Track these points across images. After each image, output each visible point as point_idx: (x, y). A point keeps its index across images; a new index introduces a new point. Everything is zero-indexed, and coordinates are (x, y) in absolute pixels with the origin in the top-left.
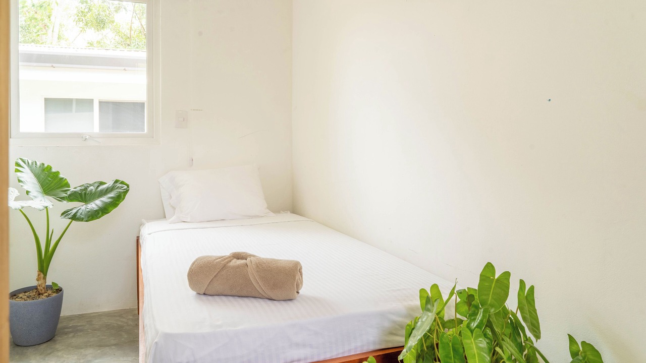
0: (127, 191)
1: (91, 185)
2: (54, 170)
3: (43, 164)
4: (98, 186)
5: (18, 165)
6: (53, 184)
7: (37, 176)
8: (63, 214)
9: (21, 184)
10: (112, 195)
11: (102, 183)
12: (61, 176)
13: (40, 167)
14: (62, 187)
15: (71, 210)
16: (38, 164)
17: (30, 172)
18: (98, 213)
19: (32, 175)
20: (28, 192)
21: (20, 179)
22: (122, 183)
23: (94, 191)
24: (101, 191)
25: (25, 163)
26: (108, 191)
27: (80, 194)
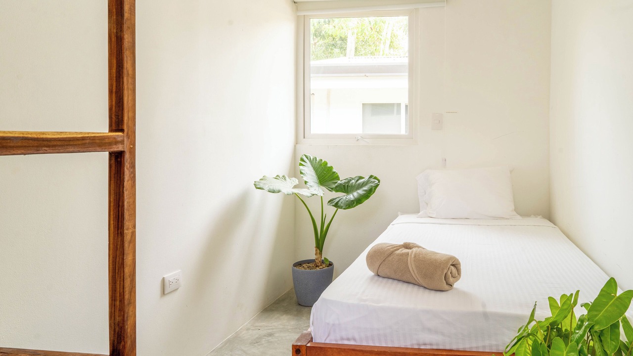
0: (378, 185)
1: (353, 179)
2: (329, 165)
3: (321, 160)
4: (358, 180)
5: (302, 160)
6: (327, 177)
7: (316, 170)
8: (329, 202)
9: (302, 175)
10: (365, 188)
11: (361, 178)
12: (334, 170)
13: (319, 162)
14: (334, 179)
15: (335, 199)
16: (318, 159)
17: (310, 166)
18: (354, 203)
19: (311, 168)
20: (306, 182)
21: (302, 171)
22: (375, 178)
23: (354, 184)
24: (359, 184)
25: (308, 159)
26: (364, 184)
27: (344, 186)
